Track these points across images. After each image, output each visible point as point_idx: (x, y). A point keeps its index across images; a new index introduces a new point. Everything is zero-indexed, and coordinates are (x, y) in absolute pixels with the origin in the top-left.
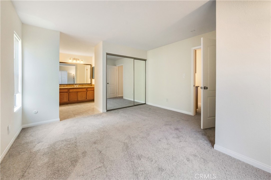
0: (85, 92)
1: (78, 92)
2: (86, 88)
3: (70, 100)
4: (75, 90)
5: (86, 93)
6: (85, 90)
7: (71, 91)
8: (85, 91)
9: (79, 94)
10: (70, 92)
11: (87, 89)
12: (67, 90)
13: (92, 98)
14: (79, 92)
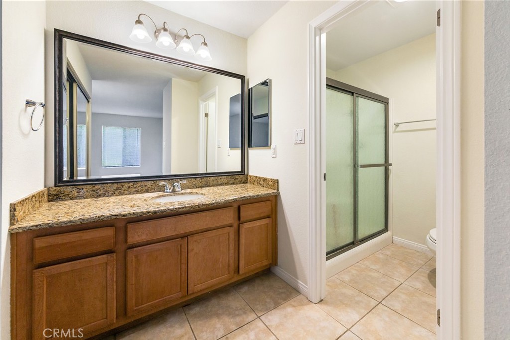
0: (231, 231)
1: (185, 236)
2: (235, 206)
3: (131, 303)
4: (167, 229)
5: (232, 237)
6: (228, 217)
7: (137, 235)
8: (230, 226)
9: (197, 247)
10: (132, 247)
11: (239, 208)
12: (109, 232)
13: (265, 264)
14: (192, 234)
